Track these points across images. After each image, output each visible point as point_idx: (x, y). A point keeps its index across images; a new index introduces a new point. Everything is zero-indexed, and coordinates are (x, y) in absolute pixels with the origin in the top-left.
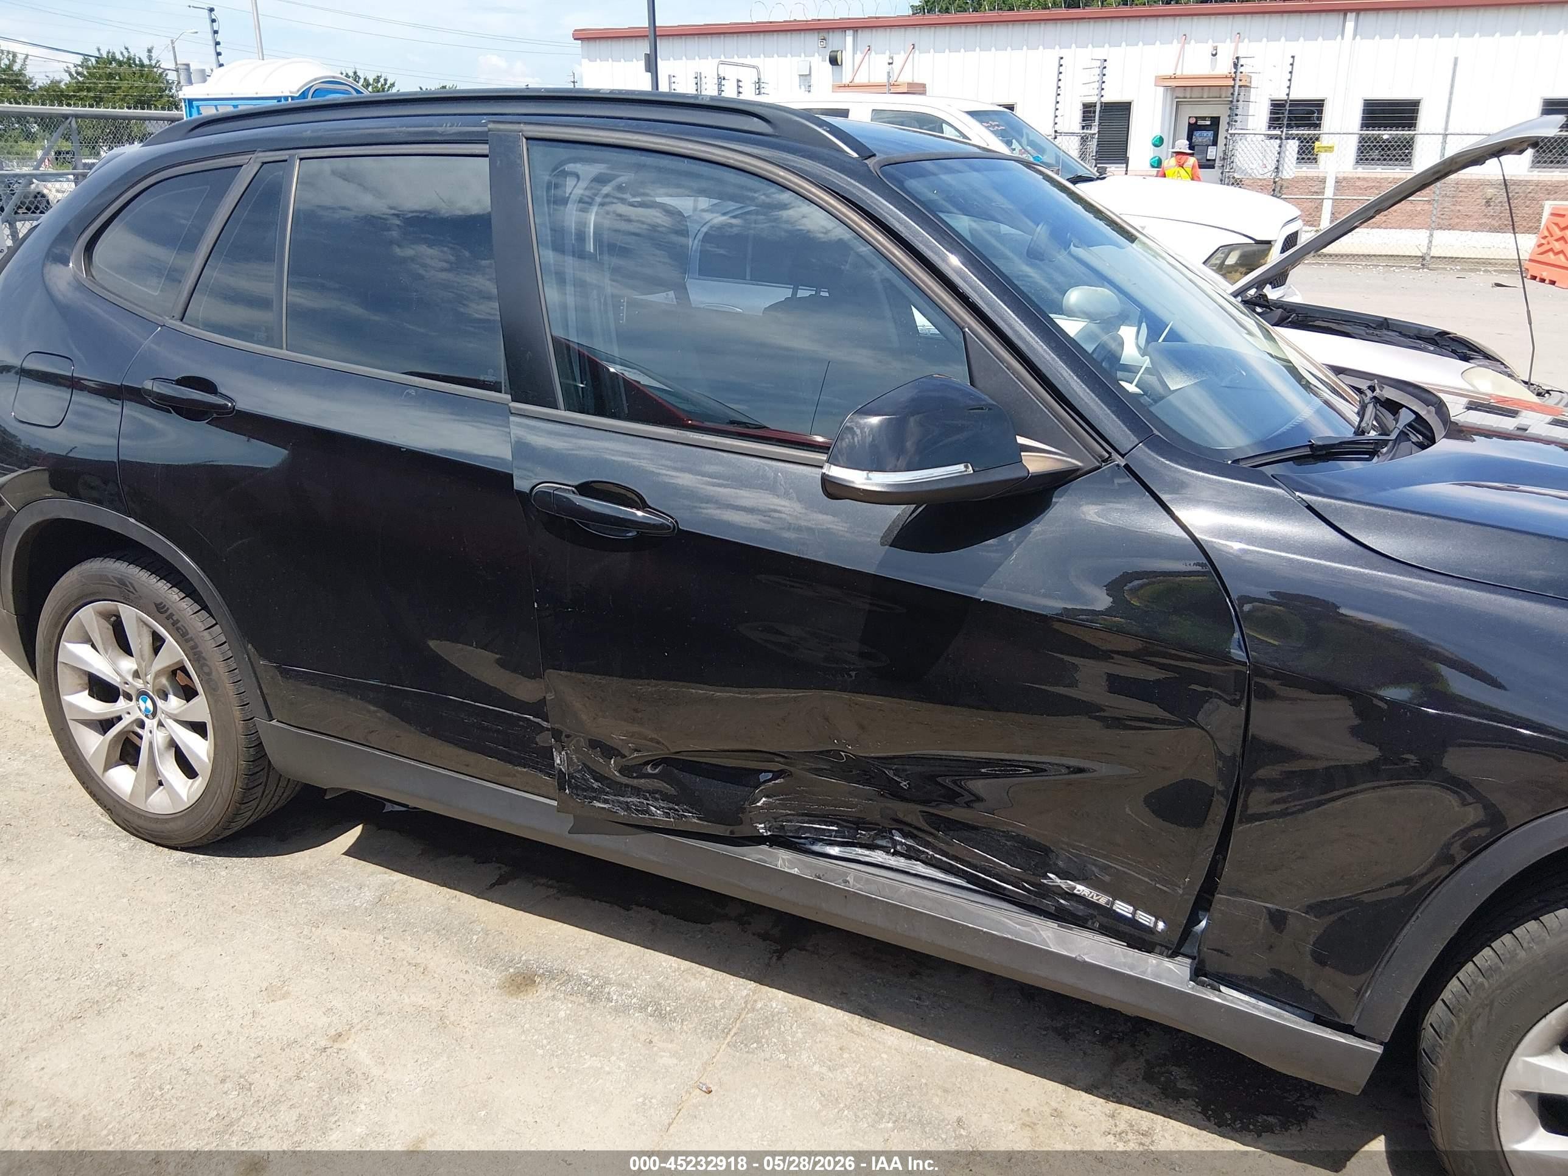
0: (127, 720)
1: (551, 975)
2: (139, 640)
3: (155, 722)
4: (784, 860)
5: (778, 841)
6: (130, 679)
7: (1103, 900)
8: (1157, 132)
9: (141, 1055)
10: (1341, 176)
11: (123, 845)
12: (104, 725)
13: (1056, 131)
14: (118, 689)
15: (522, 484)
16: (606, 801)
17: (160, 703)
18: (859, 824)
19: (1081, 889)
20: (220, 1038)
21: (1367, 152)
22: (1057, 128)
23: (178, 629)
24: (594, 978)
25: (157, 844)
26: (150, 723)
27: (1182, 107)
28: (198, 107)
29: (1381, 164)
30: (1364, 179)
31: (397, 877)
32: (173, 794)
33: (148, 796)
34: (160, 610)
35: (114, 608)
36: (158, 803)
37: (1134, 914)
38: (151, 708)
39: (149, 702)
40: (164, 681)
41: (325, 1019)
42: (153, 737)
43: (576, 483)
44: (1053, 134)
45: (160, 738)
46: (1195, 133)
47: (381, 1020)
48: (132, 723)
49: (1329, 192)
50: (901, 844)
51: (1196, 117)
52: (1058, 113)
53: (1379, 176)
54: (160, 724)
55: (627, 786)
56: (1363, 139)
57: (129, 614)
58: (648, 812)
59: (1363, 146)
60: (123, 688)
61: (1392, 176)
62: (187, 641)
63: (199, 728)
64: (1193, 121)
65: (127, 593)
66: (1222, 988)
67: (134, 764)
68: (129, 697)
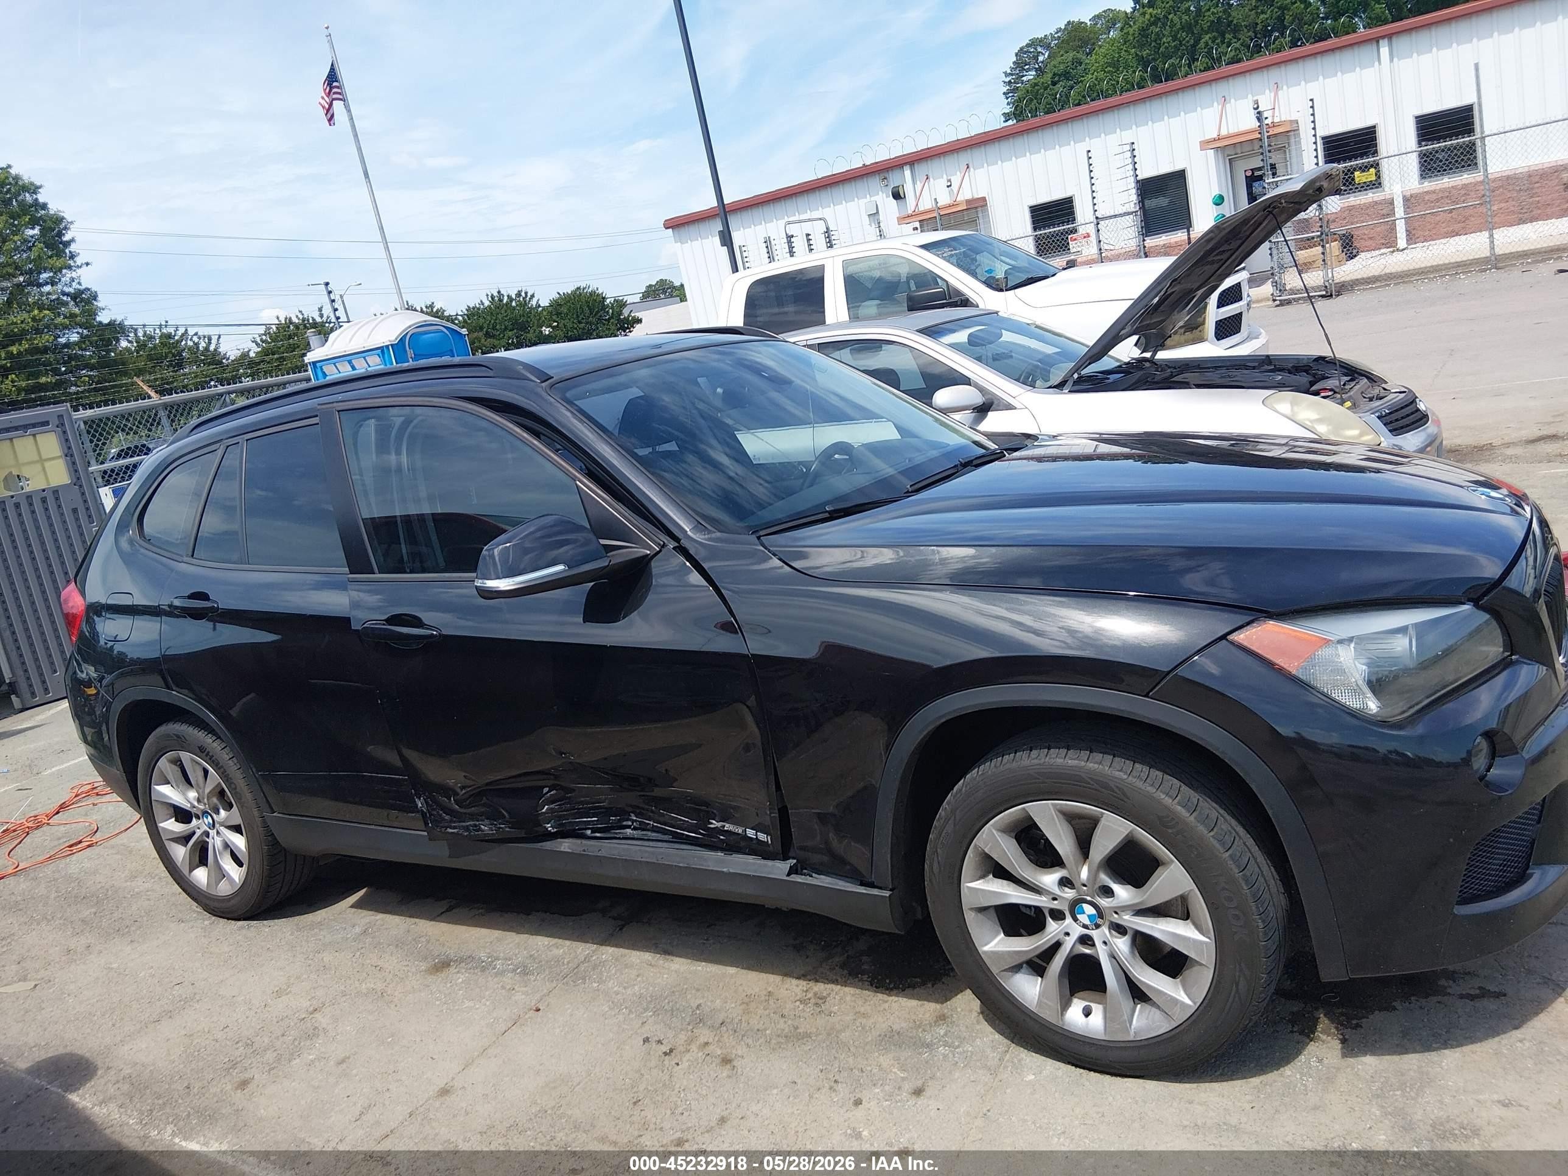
0: (198, 833)
1: (461, 960)
2: (195, 775)
3: (215, 831)
4: (566, 845)
5: (563, 834)
6: (196, 804)
7: (740, 831)
8: (1216, 192)
9: (191, 1035)
10: (1408, 194)
11: (206, 923)
12: (185, 839)
13: (1097, 218)
14: (190, 812)
15: (355, 626)
16: (455, 828)
17: (215, 816)
18: (608, 812)
19: (728, 827)
20: (240, 1021)
21: (1430, 166)
22: (1098, 214)
23: (213, 761)
24: (488, 958)
25: (228, 919)
26: (213, 833)
27: (1236, 164)
28: (321, 367)
29: (1449, 174)
30: (1434, 192)
31: (381, 916)
32: (231, 880)
33: (217, 885)
34: (202, 751)
35: (176, 755)
36: (224, 889)
37: (756, 835)
38: (211, 822)
39: (209, 817)
40: (215, 800)
41: (308, 1003)
42: (215, 842)
43: (385, 617)
44: (1095, 221)
45: (218, 842)
46: (1254, 184)
47: (344, 999)
48: (202, 834)
49: (1400, 212)
50: (636, 821)
51: (1251, 170)
52: (1095, 201)
53: (1446, 185)
54: (218, 833)
55: (465, 813)
56: (1425, 155)
57: (186, 756)
58: (480, 830)
59: (1425, 161)
60: (194, 811)
61: (1460, 183)
62: (219, 768)
63: (237, 829)
64: (1249, 174)
65: (182, 743)
66: (814, 875)
67: (206, 865)
68: (198, 818)
